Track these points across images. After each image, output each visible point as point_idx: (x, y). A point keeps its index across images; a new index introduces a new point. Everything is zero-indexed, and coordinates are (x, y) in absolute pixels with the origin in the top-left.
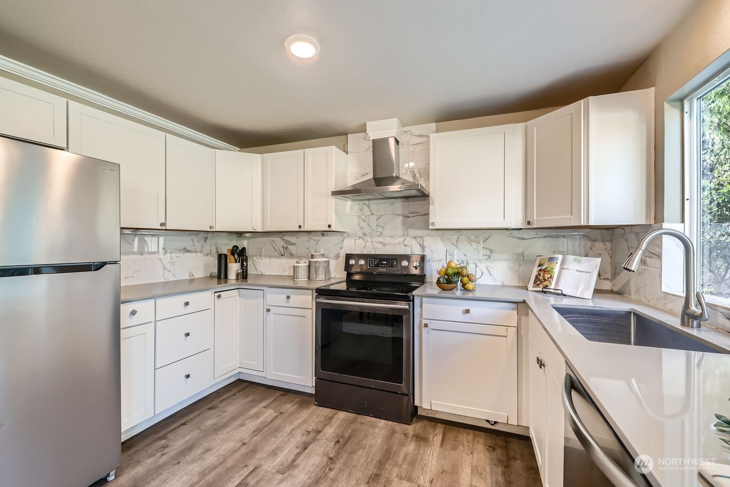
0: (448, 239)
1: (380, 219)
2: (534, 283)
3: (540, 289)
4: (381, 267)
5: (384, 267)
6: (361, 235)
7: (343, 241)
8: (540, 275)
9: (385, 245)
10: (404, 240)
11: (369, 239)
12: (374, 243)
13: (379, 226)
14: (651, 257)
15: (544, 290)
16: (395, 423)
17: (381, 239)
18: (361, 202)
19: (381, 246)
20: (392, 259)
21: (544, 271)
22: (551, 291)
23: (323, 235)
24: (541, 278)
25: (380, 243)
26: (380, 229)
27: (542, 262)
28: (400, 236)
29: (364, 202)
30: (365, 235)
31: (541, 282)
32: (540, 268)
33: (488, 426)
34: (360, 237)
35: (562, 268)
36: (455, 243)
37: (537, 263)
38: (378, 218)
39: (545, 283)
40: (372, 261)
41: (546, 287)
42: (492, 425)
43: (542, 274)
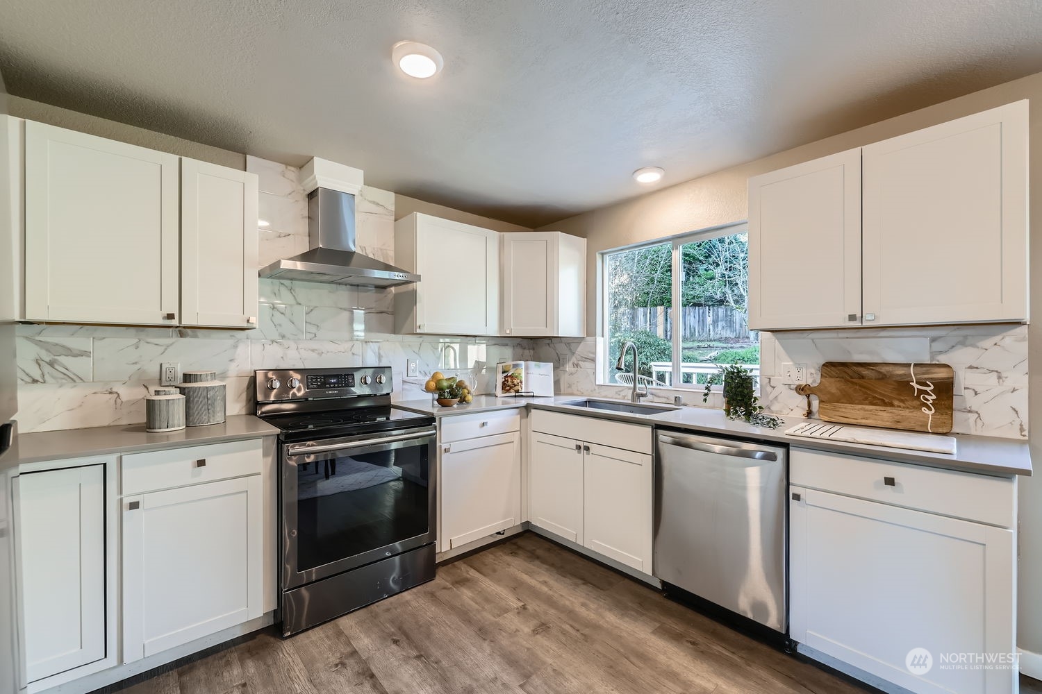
0: (409, 346)
1: (313, 312)
2: (503, 389)
3: (513, 394)
4: (328, 388)
5: (334, 387)
6: (276, 337)
7: (235, 347)
8: (508, 381)
9: (321, 354)
10: (353, 346)
11: (293, 345)
12: (302, 351)
13: (310, 323)
14: (584, 361)
15: (517, 394)
16: (419, 587)
17: (314, 345)
18: (276, 281)
19: (314, 355)
20: (345, 375)
21: (511, 376)
22: (523, 394)
23: (182, 335)
24: (510, 383)
25: (313, 350)
26: (313, 330)
27: (506, 369)
28: (346, 341)
29: (283, 281)
30: (283, 337)
31: (511, 388)
32: (505, 374)
33: (501, 537)
34: (273, 341)
35: (527, 373)
36: (417, 350)
37: (500, 370)
38: (309, 311)
39: (516, 388)
40: (312, 379)
41: (517, 391)
42: (503, 534)
43: (510, 380)
